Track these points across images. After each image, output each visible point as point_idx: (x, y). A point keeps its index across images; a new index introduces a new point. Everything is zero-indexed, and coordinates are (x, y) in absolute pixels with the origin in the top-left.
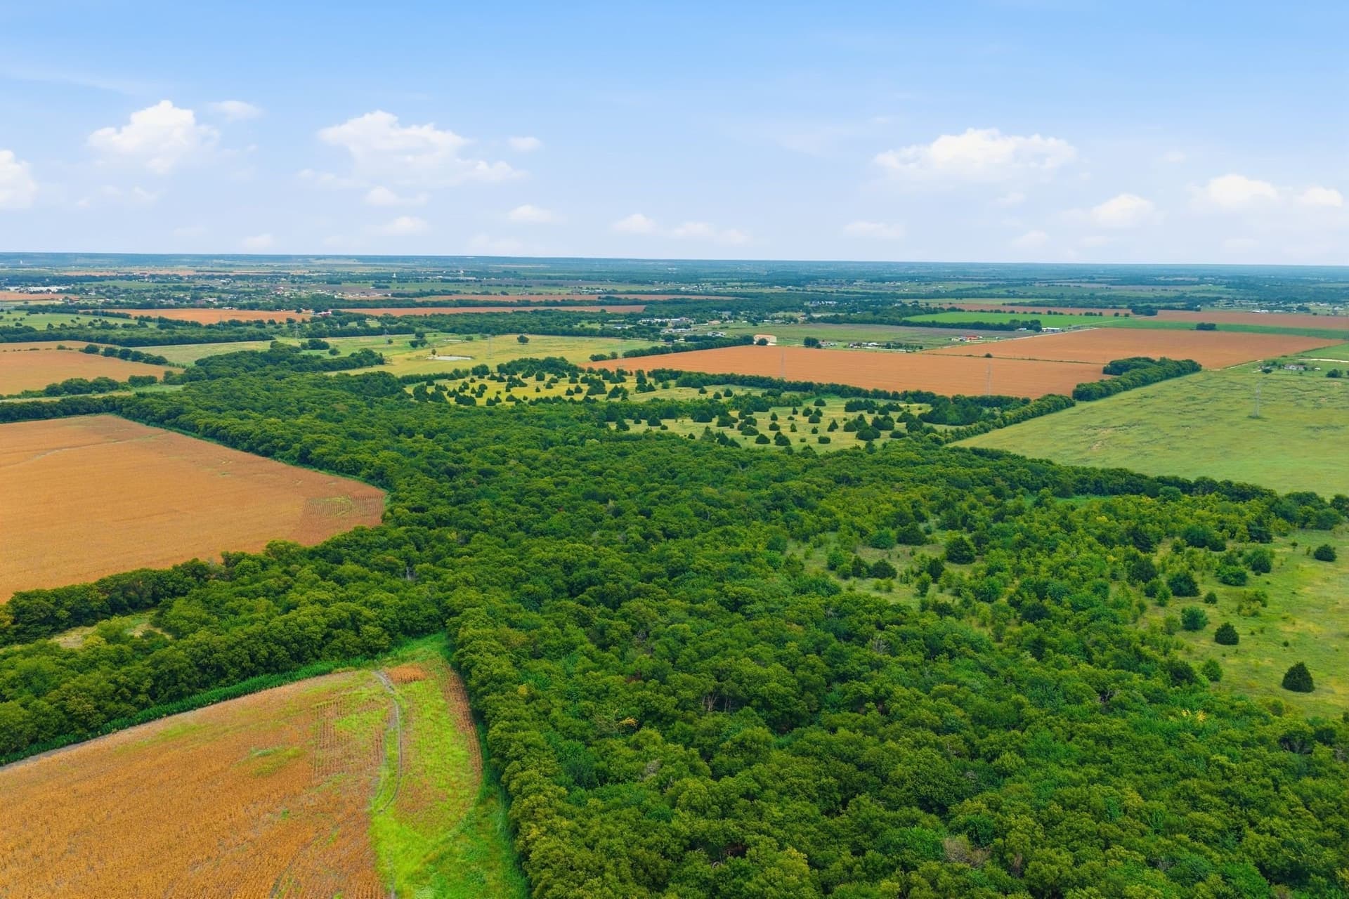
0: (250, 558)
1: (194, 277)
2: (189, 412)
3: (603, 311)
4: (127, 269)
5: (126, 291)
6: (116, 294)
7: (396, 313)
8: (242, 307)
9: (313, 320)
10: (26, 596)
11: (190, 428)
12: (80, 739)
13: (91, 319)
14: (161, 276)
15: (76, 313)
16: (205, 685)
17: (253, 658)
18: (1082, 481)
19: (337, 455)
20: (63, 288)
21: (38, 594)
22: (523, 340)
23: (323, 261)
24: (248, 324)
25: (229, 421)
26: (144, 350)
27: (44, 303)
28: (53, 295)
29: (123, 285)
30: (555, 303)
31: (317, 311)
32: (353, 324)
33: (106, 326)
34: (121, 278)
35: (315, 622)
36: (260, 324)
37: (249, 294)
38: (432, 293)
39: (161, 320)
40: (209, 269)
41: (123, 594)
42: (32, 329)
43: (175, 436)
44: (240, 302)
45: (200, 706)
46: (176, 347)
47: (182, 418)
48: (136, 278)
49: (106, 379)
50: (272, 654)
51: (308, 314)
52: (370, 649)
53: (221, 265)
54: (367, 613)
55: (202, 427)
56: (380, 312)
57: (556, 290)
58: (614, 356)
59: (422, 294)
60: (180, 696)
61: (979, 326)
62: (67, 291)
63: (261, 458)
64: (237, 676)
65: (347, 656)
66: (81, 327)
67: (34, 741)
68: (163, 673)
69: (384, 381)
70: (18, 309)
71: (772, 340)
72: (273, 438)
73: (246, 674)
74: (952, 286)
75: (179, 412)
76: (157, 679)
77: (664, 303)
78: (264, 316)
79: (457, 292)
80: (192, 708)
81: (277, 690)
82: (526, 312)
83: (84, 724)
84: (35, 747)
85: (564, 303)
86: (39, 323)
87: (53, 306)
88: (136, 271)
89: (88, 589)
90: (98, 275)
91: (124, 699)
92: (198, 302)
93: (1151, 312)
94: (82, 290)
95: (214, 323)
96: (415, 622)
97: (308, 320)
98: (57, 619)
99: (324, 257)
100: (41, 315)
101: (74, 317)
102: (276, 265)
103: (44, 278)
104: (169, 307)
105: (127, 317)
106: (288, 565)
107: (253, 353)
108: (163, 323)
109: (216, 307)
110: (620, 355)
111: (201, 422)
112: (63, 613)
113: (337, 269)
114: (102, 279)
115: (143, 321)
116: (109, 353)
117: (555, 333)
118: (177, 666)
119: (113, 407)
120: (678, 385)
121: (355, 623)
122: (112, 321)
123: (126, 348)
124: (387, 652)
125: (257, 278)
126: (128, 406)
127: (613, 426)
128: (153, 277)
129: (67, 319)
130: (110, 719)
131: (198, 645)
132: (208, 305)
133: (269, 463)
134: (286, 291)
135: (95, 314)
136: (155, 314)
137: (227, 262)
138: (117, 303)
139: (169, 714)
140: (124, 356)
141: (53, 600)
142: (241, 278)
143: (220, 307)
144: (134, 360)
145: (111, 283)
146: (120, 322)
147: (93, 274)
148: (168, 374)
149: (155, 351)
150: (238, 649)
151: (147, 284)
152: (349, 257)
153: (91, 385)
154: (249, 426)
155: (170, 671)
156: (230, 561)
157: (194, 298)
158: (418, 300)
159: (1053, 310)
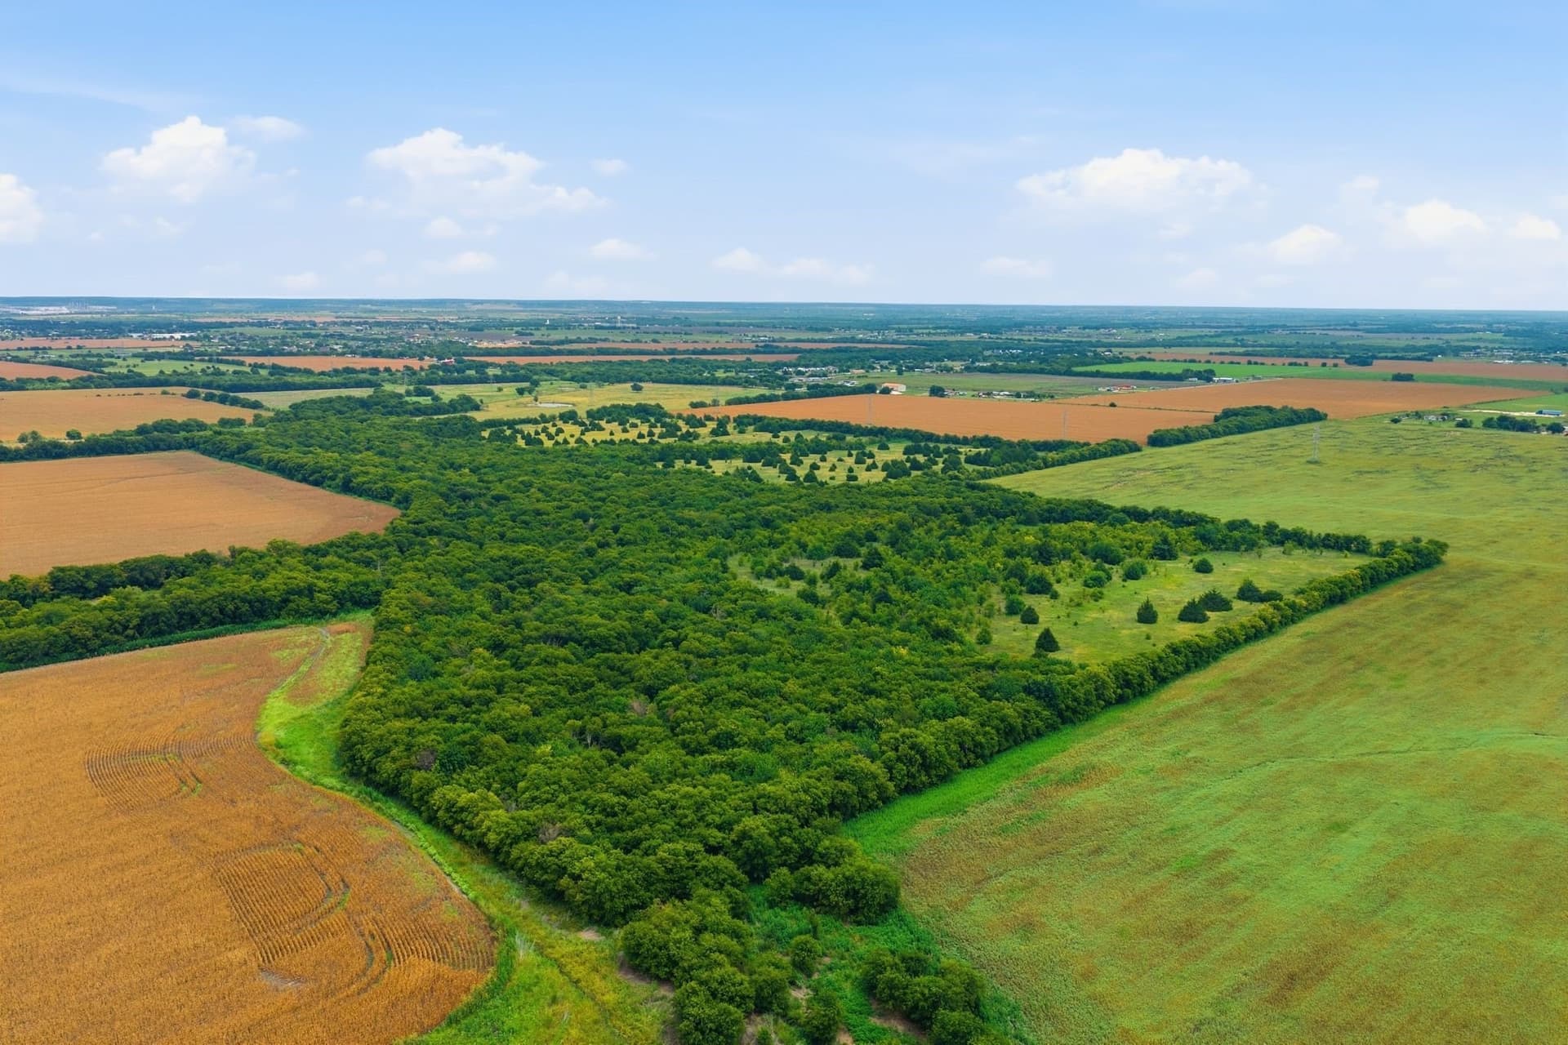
0: (251, 551)
1: (329, 324)
2: (257, 448)
3: (749, 359)
4: (263, 316)
5: (250, 338)
6: (239, 341)
7: (522, 361)
8: (364, 355)
9: (431, 367)
10: (62, 570)
11: (255, 462)
12: (81, 657)
13: (204, 365)
14: (296, 323)
15: (192, 360)
16: (182, 628)
17: (222, 611)
18: (1050, 511)
19: (375, 483)
20: (187, 335)
21: (71, 568)
22: (637, 389)
23: (479, 307)
24: (363, 371)
25: (294, 456)
26: (242, 395)
27: (161, 350)
28: (176, 341)
29: (249, 331)
30: (704, 352)
31: (440, 359)
32: (472, 372)
33: (218, 373)
34: (252, 325)
35: (276, 588)
36: (375, 371)
37: (377, 341)
38: (578, 341)
39: (274, 366)
40: (352, 314)
41: (141, 574)
42: (141, 375)
43: (242, 469)
44: (366, 349)
45: (177, 642)
46: (280, 393)
47: (250, 453)
48: (268, 324)
49: (196, 421)
50: (237, 608)
51: (428, 362)
52: (320, 611)
53: (366, 311)
54: (321, 584)
55: (265, 461)
56: (503, 360)
57: (716, 338)
58: (715, 403)
59: (562, 342)
60: (160, 633)
61: (1145, 376)
62: (191, 338)
63: (310, 487)
64: (208, 624)
65: (301, 616)
66: (192, 373)
67: (46, 654)
68: (147, 615)
69: (464, 424)
70: (135, 356)
71: (899, 389)
72: (323, 468)
73: (215, 622)
74: (1174, 334)
75: (249, 447)
76: (143, 619)
77: (827, 351)
78: (381, 363)
79: (605, 340)
80: (168, 643)
81: (239, 637)
82: (661, 361)
83: (85, 646)
84: (46, 659)
85: (714, 352)
86: (150, 370)
87: (169, 353)
88: (271, 317)
89: (112, 567)
90: (228, 320)
91: (117, 632)
92: (322, 349)
93: (1365, 362)
94: (206, 337)
95: (327, 370)
96: (363, 595)
97: (426, 367)
98: (86, 589)
99: (481, 302)
100: (156, 362)
101: (187, 364)
102: (425, 310)
103: (171, 324)
104: (291, 354)
105: (242, 364)
106: (282, 556)
107: (349, 398)
108: (275, 369)
109: (338, 355)
110: (722, 402)
111: (265, 456)
112: (91, 585)
113: (491, 316)
114: (231, 325)
115: (255, 367)
116: (209, 398)
117: (677, 382)
118: (158, 610)
119: (192, 445)
120: (755, 430)
121: (310, 591)
122: (223, 368)
123: (227, 392)
124: (334, 615)
125: (397, 325)
126: (205, 442)
127: (660, 465)
128: (286, 323)
129: (179, 366)
130: (104, 645)
131: (179, 597)
132: (333, 352)
133: (318, 491)
134: (418, 338)
135: (210, 361)
136: (268, 361)
137: (374, 308)
138: (237, 350)
139: (151, 646)
140: (223, 400)
141: (83, 573)
142: (379, 324)
143: (343, 354)
144: (232, 405)
145: (238, 330)
146: (232, 368)
147: (223, 320)
148: (257, 417)
149: (252, 396)
150: (210, 603)
151: (277, 331)
152: (508, 302)
153: (180, 425)
154: (308, 460)
155: (154, 614)
156: (234, 552)
157: (318, 345)
158: (555, 348)
159: (1253, 359)
